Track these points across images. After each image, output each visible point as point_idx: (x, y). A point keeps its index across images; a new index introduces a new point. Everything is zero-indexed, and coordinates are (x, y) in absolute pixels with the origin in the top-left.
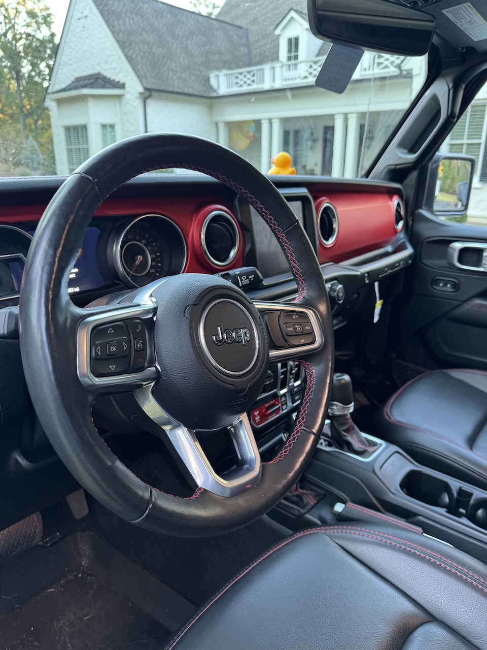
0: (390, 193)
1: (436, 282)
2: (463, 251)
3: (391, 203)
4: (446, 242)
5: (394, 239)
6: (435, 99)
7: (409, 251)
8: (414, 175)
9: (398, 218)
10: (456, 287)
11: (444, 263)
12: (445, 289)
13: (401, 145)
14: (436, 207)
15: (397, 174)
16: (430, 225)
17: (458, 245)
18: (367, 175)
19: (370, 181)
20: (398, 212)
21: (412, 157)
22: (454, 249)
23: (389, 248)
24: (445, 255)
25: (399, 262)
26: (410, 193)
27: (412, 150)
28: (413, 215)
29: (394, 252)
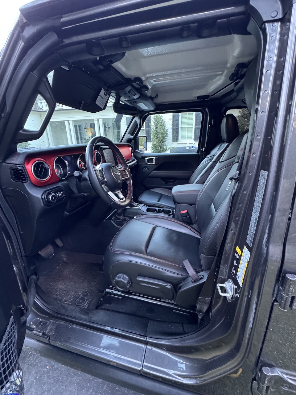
0: (129, 146)
1: (143, 168)
2: (148, 159)
3: (129, 149)
4: (144, 158)
5: (131, 158)
6: (136, 122)
7: (136, 161)
8: (133, 141)
9: (132, 152)
10: (148, 169)
11: (144, 163)
12: (146, 170)
13: (129, 133)
14: (140, 149)
15: (129, 141)
16: (140, 154)
17: (147, 158)
18: (121, 142)
19: (122, 143)
20: (131, 151)
21: (133, 137)
22: (146, 159)
23: (131, 161)
24: (144, 161)
25: (134, 163)
26: (133, 146)
27: (132, 135)
28: (135, 151)
29: (132, 161)
